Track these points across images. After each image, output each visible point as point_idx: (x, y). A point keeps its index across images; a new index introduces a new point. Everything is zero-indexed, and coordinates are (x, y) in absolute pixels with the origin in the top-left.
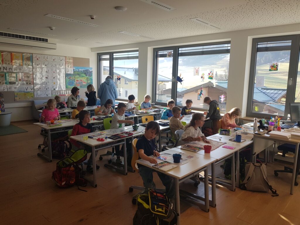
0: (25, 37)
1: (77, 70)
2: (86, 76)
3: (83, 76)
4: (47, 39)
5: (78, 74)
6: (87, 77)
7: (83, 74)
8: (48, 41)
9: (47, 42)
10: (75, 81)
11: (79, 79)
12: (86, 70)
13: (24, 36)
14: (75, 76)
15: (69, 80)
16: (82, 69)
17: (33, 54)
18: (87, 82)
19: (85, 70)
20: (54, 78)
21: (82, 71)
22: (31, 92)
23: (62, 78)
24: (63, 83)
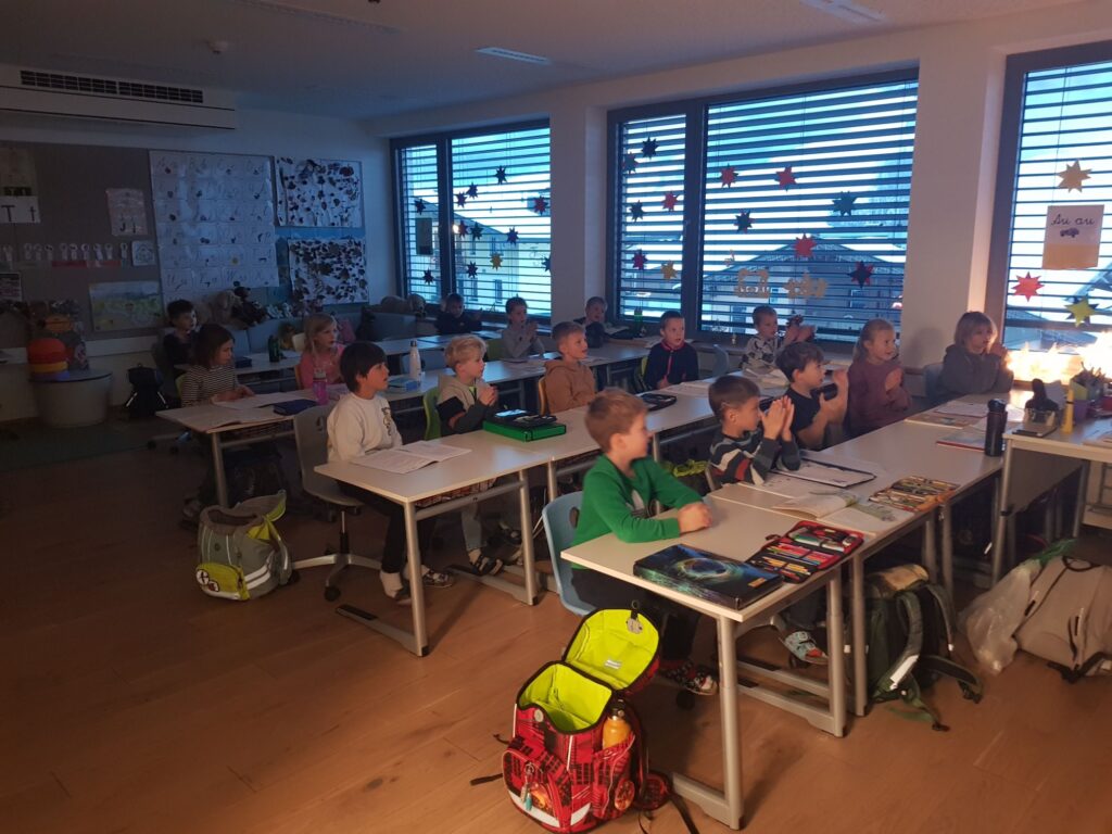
0: (117, 86)
4: (201, 93)
8: (204, 98)
9: (201, 102)
13: (114, 83)
17: (151, 152)
20: (233, 241)
22: (151, 298)
23: (262, 239)
24: (268, 258)
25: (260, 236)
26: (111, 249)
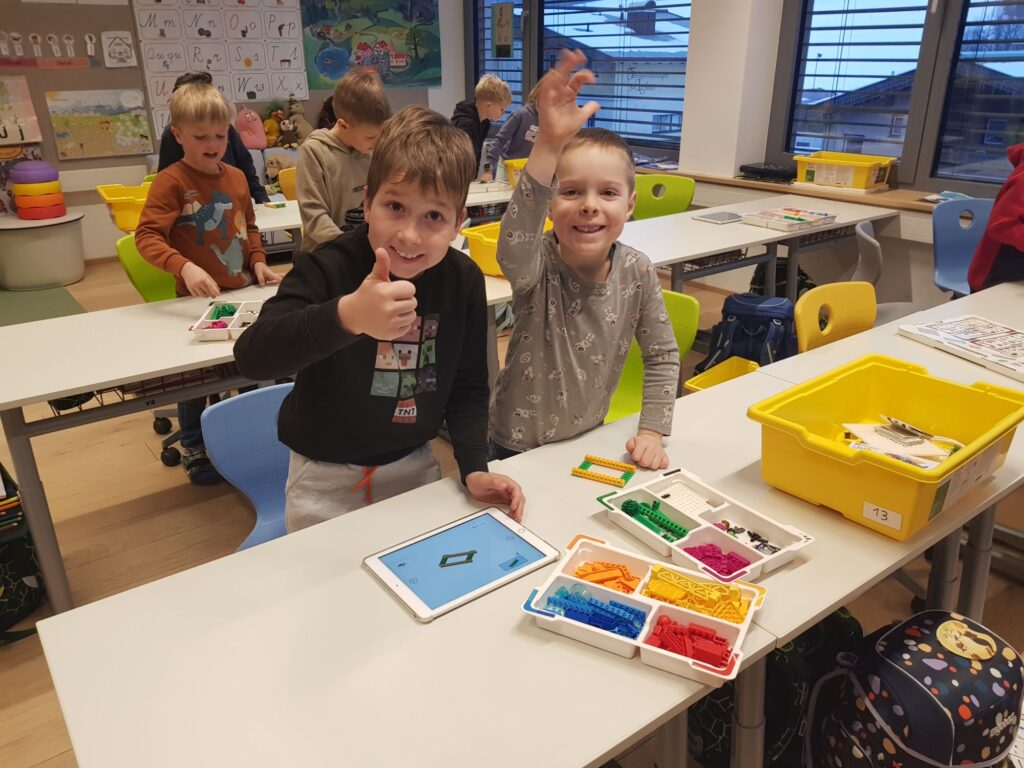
2: (406, 18)
3: (390, 24)
5: (368, 13)
6: (413, 25)
7: (391, 11)
10: (354, 50)
11: (365, 39)
14: (351, 22)
15: (322, 41)
18: (414, 54)
20: (244, 33)
22: (133, 113)
23: (285, 29)
24: (292, 60)
25: (280, 28)
26: (72, 42)
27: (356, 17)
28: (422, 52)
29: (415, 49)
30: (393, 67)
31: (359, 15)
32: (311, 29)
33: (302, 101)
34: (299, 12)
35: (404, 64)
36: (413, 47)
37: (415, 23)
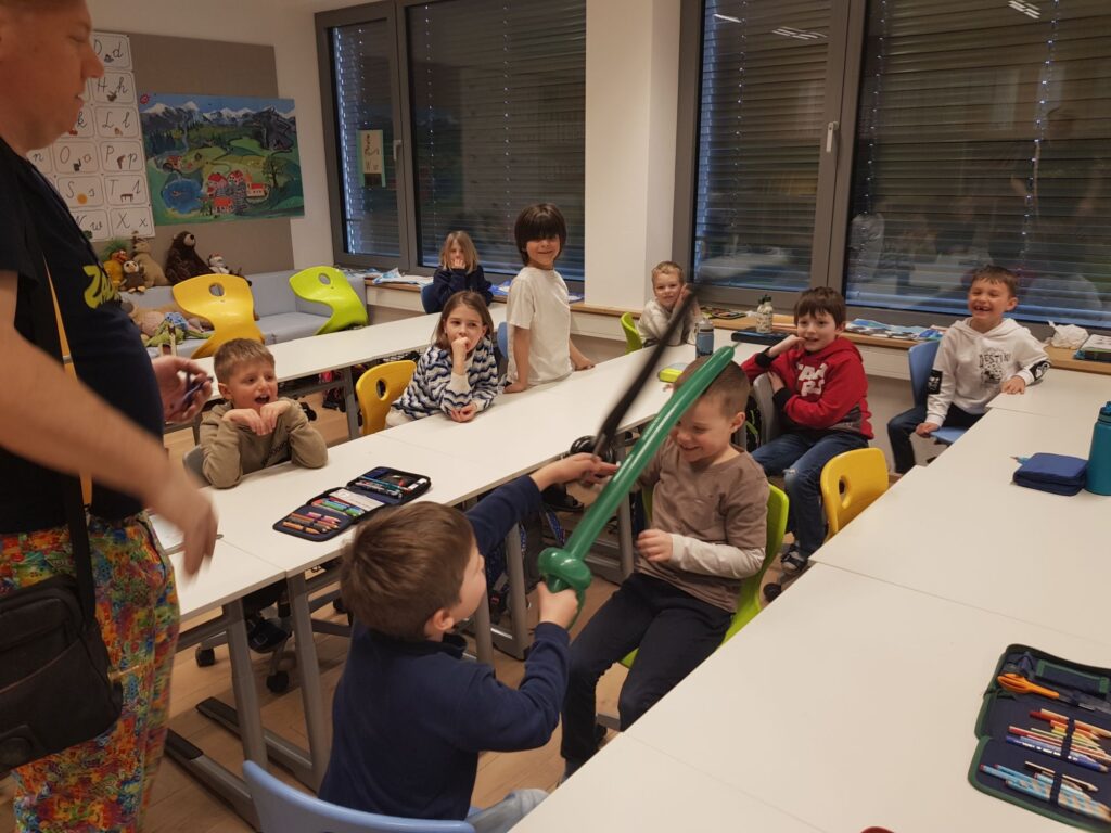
1: (207, 115)
2: (262, 146)
3: (244, 152)
5: (220, 141)
6: (270, 153)
7: (246, 139)
10: (206, 180)
11: (222, 169)
12: (260, 114)
14: (204, 151)
15: (168, 173)
16: (236, 110)
18: (272, 181)
19: (254, 116)
20: (77, 167)
21: (240, 122)
23: (125, 162)
24: (135, 194)
25: (120, 160)
27: (207, 146)
28: (281, 181)
29: (274, 178)
30: (250, 197)
31: (210, 144)
32: (156, 161)
33: (148, 239)
34: (141, 143)
35: (262, 194)
36: (271, 175)
37: (272, 151)
